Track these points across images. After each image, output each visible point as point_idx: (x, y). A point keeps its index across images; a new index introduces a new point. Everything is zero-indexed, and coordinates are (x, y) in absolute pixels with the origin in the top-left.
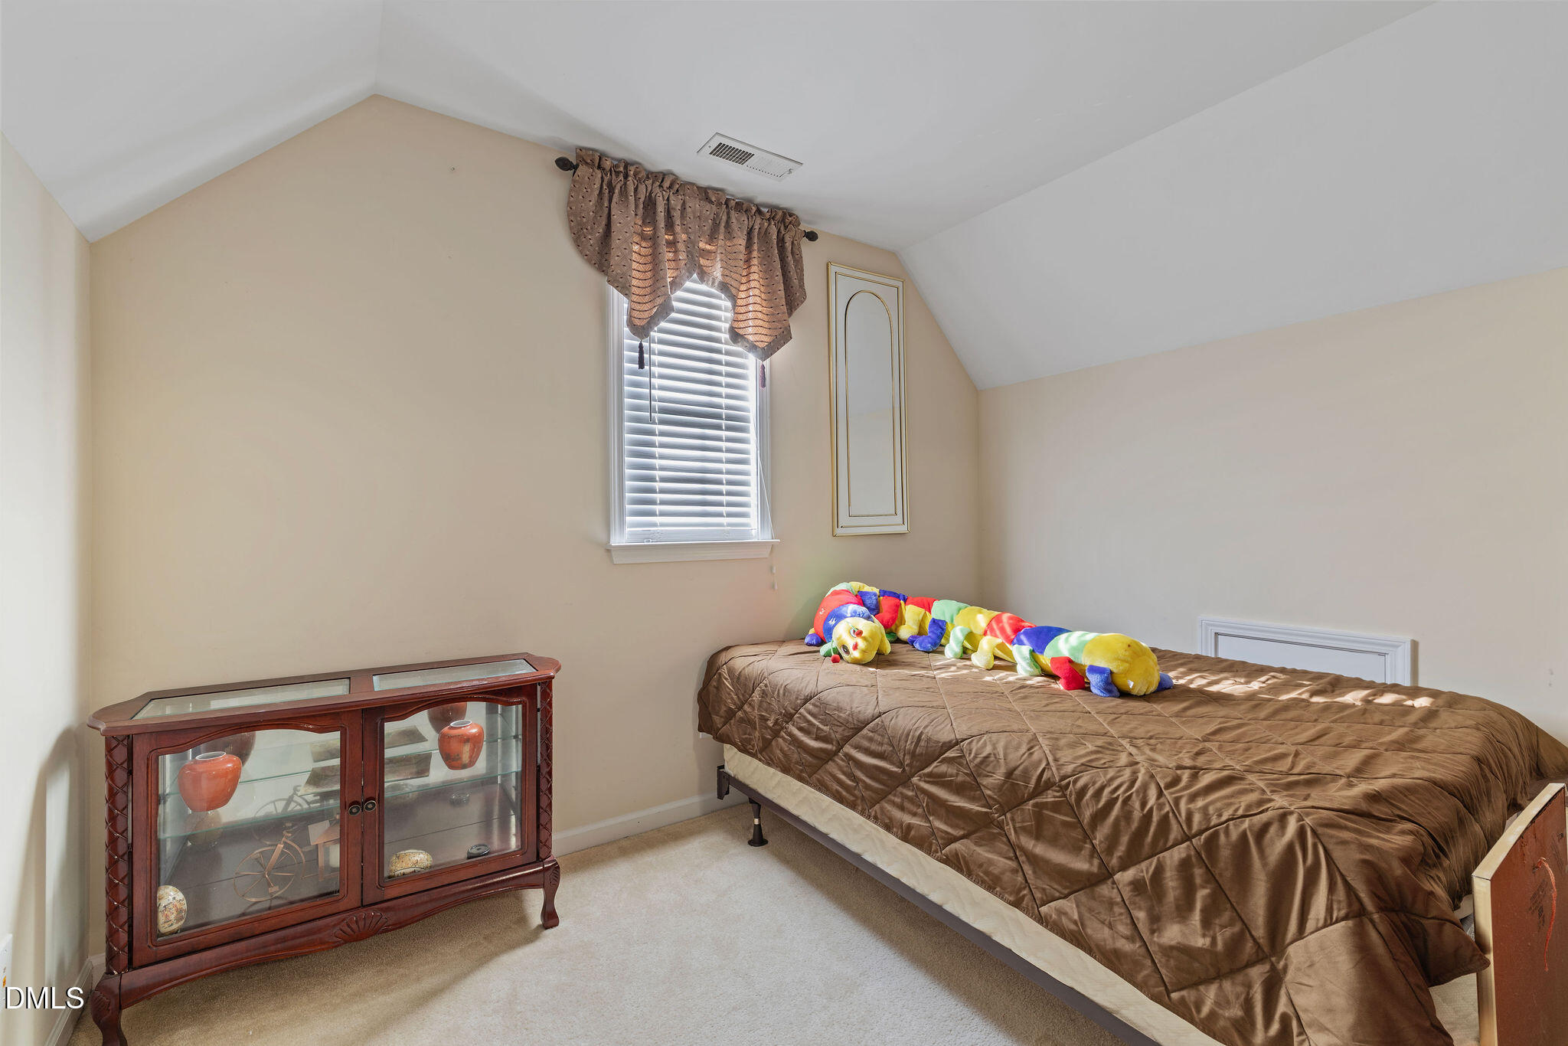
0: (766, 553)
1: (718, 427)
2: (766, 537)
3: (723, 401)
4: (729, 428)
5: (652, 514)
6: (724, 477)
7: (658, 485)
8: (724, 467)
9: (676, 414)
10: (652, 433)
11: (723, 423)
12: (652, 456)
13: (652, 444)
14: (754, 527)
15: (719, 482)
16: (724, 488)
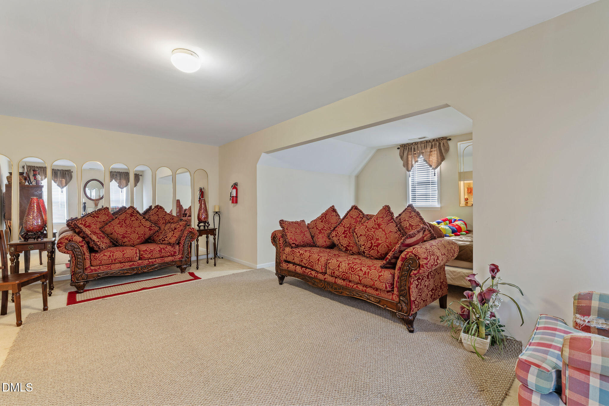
0: (439, 210)
1: (429, 185)
2: (439, 206)
3: (430, 179)
4: (432, 185)
5: (416, 202)
6: (431, 194)
7: (417, 197)
8: (431, 192)
9: (420, 183)
10: (416, 187)
11: (431, 184)
12: (416, 191)
13: (416, 189)
14: (436, 204)
15: (430, 195)
16: (431, 196)
